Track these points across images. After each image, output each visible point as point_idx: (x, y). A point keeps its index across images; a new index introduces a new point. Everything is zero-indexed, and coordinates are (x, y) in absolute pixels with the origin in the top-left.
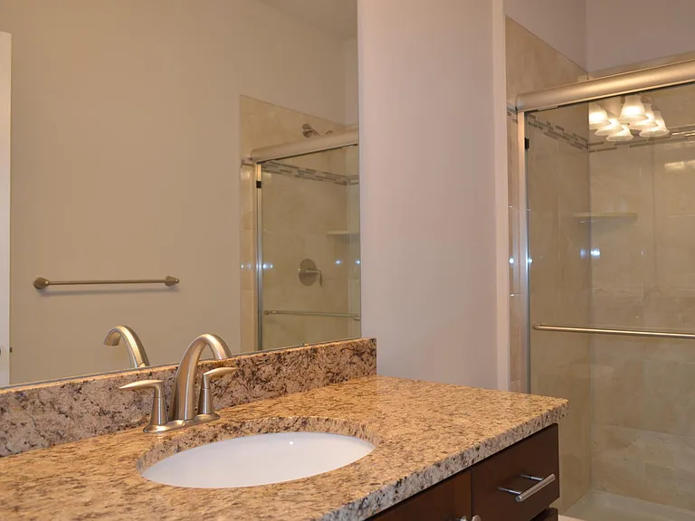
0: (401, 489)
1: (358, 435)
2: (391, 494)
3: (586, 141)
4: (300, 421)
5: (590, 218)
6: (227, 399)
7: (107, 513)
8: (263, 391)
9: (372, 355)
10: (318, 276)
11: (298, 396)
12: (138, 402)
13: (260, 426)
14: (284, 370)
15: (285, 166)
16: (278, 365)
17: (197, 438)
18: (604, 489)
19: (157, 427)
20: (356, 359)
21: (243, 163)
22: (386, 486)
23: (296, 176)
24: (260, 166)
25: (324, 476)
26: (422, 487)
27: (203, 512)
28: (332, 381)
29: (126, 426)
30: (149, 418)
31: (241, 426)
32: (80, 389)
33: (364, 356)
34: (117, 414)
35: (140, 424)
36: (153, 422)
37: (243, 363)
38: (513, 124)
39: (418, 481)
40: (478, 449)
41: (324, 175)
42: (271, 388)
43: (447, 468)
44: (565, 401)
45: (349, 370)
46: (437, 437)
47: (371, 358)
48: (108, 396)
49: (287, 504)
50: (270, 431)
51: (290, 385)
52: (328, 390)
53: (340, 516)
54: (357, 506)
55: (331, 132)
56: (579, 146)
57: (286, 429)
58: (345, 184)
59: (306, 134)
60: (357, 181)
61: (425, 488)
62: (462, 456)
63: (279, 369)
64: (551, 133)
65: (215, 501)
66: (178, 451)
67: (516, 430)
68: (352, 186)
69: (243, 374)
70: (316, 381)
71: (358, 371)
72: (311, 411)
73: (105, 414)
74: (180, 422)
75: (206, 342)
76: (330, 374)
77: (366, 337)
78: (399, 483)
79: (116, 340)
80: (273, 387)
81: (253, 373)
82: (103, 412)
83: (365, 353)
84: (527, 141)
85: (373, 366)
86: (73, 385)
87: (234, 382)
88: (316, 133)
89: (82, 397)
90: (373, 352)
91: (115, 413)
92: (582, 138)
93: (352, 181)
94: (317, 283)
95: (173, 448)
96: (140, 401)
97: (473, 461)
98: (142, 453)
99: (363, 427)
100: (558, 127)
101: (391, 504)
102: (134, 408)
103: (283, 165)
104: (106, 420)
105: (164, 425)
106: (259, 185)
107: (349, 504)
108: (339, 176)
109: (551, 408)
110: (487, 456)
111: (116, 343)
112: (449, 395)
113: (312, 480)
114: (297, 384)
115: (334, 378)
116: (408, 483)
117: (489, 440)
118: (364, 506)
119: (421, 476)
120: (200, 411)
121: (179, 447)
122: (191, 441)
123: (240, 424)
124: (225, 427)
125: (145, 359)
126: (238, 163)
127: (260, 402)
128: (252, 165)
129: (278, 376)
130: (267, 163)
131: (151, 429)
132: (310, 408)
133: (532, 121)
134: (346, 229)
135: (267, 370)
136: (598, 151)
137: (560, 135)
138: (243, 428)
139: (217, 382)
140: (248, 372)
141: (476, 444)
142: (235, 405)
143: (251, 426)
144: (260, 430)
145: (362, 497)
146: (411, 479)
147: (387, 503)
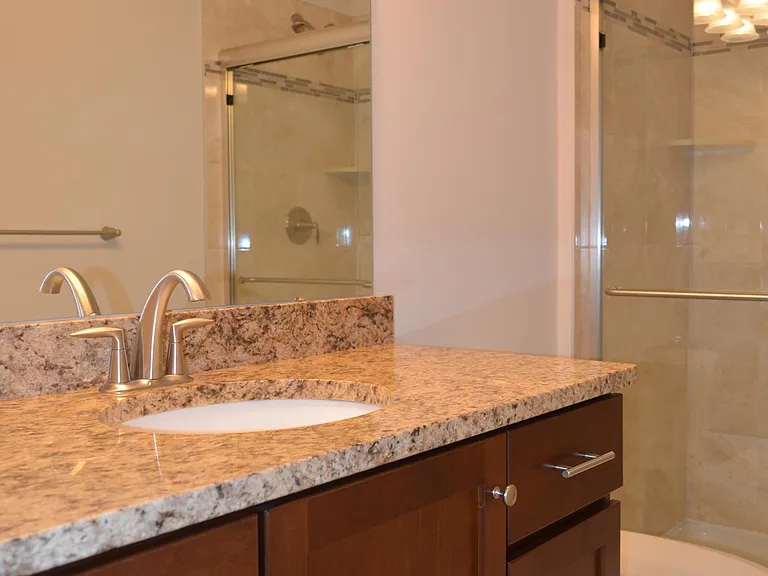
0: (419, 439)
1: (369, 400)
2: (407, 442)
3: (688, 39)
4: (295, 385)
5: (691, 148)
6: (201, 361)
7: (76, 452)
8: (246, 354)
9: (388, 318)
10: (314, 231)
11: (291, 362)
12: (91, 356)
13: (244, 390)
14: (273, 329)
15: (267, 73)
16: (265, 322)
17: (166, 401)
18: (702, 518)
19: (117, 386)
20: (366, 321)
21: (208, 69)
22: (400, 432)
23: (283, 88)
24: (231, 73)
25: (327, 425)
26: (445, 441)
27: (188, 451)
28: (335, 347)
29: (78, 386)
30: (105, 377)
31: (221, 389)
32: (22, 335)
33: (377, 318)
34: (67, 370)
35: (94, 383)
36: (112, 381)
37: (220, 316)
38: (584, 12)
39: (440, 432)
40: (515, 407)
41: (322, 88)
42: (256, 352)
43: (475, 423)
44: (632, 366)
45: (357, 335)
46: (466, 395)
47: (385, 321)
48: (55, 346)
49: (284, 445)
50: (256, 397)
51: (280, 348)
52: (330, 357)
53: (347, 456)
54: (366, 449)
55: (332, 25)
56: (678, 46)
57: (278, 394)
58: (351, 100)
59: (297, 29)
60: (367, 97)
61: (449, 443)
62: (495, 412)
63: (266, 328)
64: (638, 27)
65: (199, 443)
66: (145, 414)
67: (565, 391)
68: (361, 105)
69: (221, 330)
70: (313, 347)
71: (370, 337)
72: (308, 374)
73: (52, 369)
74: (144, 382)
75: (177, 281)
76: (332, 339)
77: (379, 292)
78: (416, 431)
79: (56, 286)
80: (259, 350)
81: (234, 330)
82: (49, 367)
83: (379, 313)
84: (602, 38)
85: (388, 332)
86: (12, 329)
87: (210, 339)
88: (310, 27)
89: (24, 345)
90: (388, 314)
91: (64, 367)
92: (683, 36)
93: (362, 98)
94: (312, 241)
95: (138, 409)
96: (93, 355)
97: (508, 420)
98: (103, 409)
99: (375, 388)
100: (648, 19)
101: (407, 454)
102: (86, 364)
103: (264, 73)
104: (53, 377)
105: (125, 383)
106: (230, 100)
107: (357, 445)
108: (344, 90)
109: (612, 372)
110: (527, 418)
111: (56, 290)
112: (485, 362)
113: (314, 428)
114: (289, 348)
115: (338, 344)
116: (428, 433)
117: (529, 398)
118: (375, 451)
119: (443, 427)
120: (168, 371)
121: (145, 410)
122: (160, 404)
123: (219, 387)
124: (200, 389)
125: (96, 310)
126: (201, 69)
127: (242, 367)
128: (220, 72)
129: (266, 336)
130: (241, 69)
131: (108, 388)
132: (307, 372)
133: (610, 9)
134: (352, 166)
135: (251, 328)
136: (705, 53)
137: (650, 30)
138: (224, 392)
139: (188, 339)
140: (227, 328)
141: (513, 400)
142: (210, 369)
143: (233, 389)
144: (244, 396)
145: (373, 440)
146: (431, 429)
147: (402, 453)
